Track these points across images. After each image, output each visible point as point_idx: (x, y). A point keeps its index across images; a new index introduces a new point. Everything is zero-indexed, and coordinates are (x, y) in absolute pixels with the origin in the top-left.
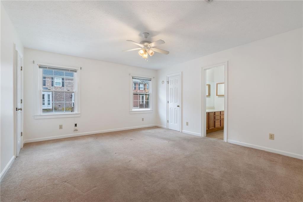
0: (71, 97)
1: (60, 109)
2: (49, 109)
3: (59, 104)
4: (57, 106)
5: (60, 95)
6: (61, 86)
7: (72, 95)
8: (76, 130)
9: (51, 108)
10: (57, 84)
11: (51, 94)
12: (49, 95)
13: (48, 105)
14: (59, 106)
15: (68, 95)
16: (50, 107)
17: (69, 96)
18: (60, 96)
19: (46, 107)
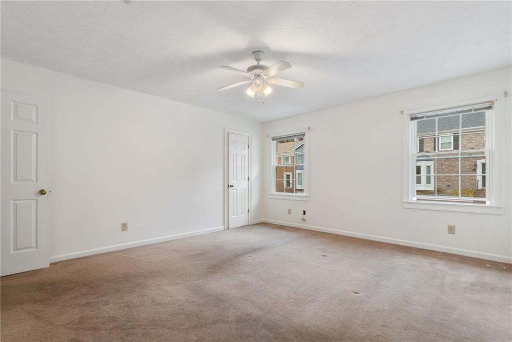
0: (473, 168)
1: (449, 191)
2: (428, 191)
3: (448, 183)
4: (444, 187)
5: (451, 165)
6: (452, 148)
7: (476, 165)
8: (304, 220)
9: (432, 189)
10: (443, 145)
11: (433, 165)
12: (429, 167)
13: (427, 183)
14: (448, 186)
15: (466, 166)
16: (431, 187)
17: (468, 167)
18: (450, 168)
19: (423, 186)
